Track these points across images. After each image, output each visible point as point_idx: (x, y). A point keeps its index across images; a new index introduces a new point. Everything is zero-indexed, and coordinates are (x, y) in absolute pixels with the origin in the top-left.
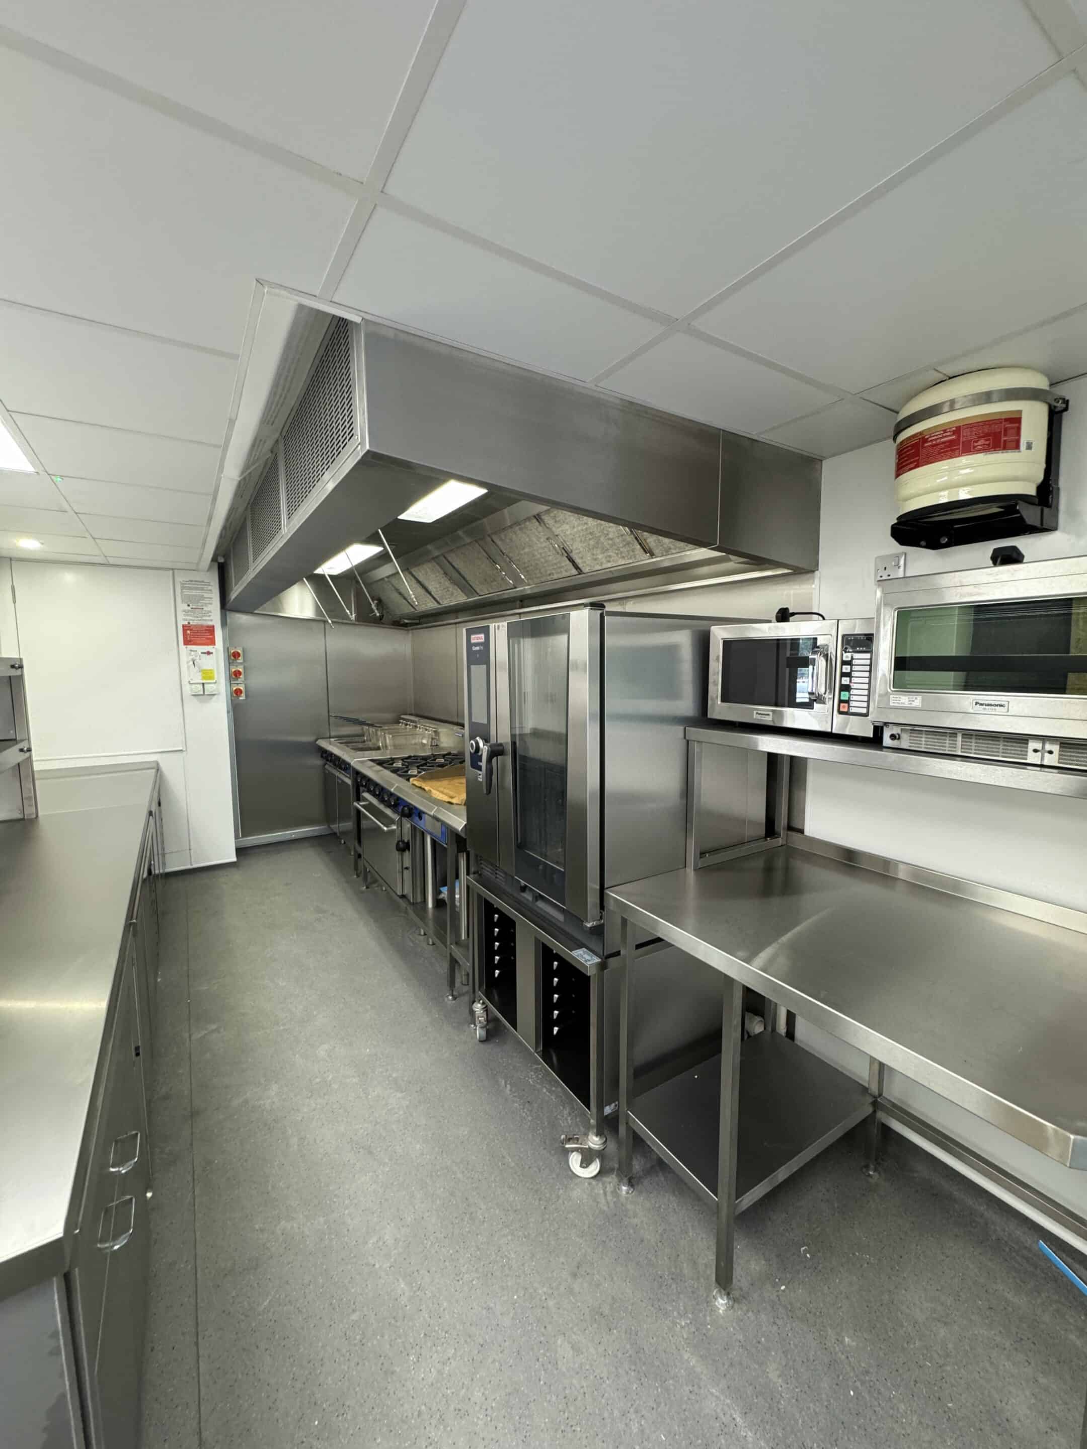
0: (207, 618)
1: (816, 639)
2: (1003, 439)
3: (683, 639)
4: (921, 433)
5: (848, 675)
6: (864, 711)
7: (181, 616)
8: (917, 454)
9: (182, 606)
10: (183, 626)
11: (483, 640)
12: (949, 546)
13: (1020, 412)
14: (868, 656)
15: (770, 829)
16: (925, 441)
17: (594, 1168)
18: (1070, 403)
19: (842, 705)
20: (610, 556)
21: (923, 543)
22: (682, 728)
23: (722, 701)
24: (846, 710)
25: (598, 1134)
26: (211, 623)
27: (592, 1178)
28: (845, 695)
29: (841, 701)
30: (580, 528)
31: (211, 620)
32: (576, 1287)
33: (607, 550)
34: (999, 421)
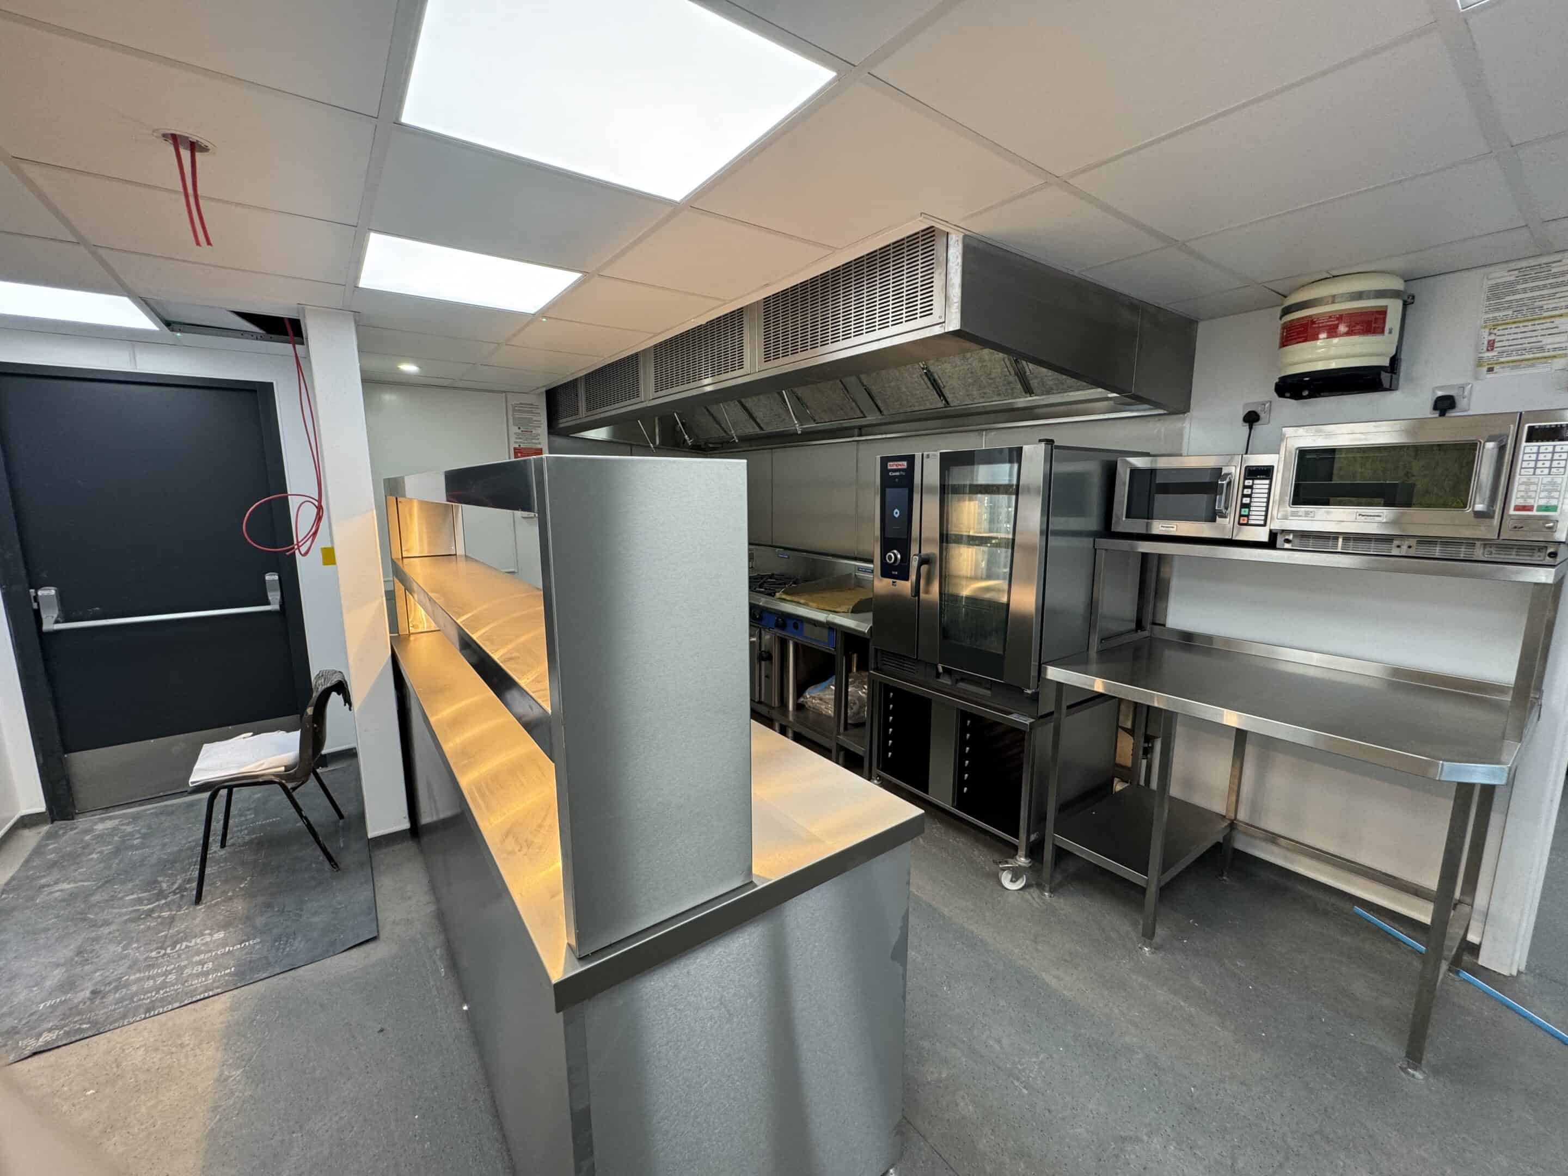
0: (537, 441)
1: (1221, 469)
2: (1373, 325)
3: (1093, 468)
4: (1310, 316)
5: (1250, 496)
6: (1262, 522)
7: (513, 439)
8: (1306, 331)
9: (514, 429)
10: (515, 449)
11: (905, 467)
12: (1310, 398)
13: (1386, 307)
14: (1267, 482)
15: (1139, 625)
16: (1313, 322)
17: (1020, 884)
18: (1416, 299)
19: (1242, 518)
20: (985, 393)
21: (1288, 395)
22: (1092, 539)
23: (1127, 517)
24: (1245, 522)
25: (1026, 857)
26: (539, 446)
27: (1020, 889)
28: (1245, 511)
29: (1241, 516)
30: (962, 368)
31: (540, 443)
32: (1040, 948)
33: (985, 387)
34: (1372, 313)
